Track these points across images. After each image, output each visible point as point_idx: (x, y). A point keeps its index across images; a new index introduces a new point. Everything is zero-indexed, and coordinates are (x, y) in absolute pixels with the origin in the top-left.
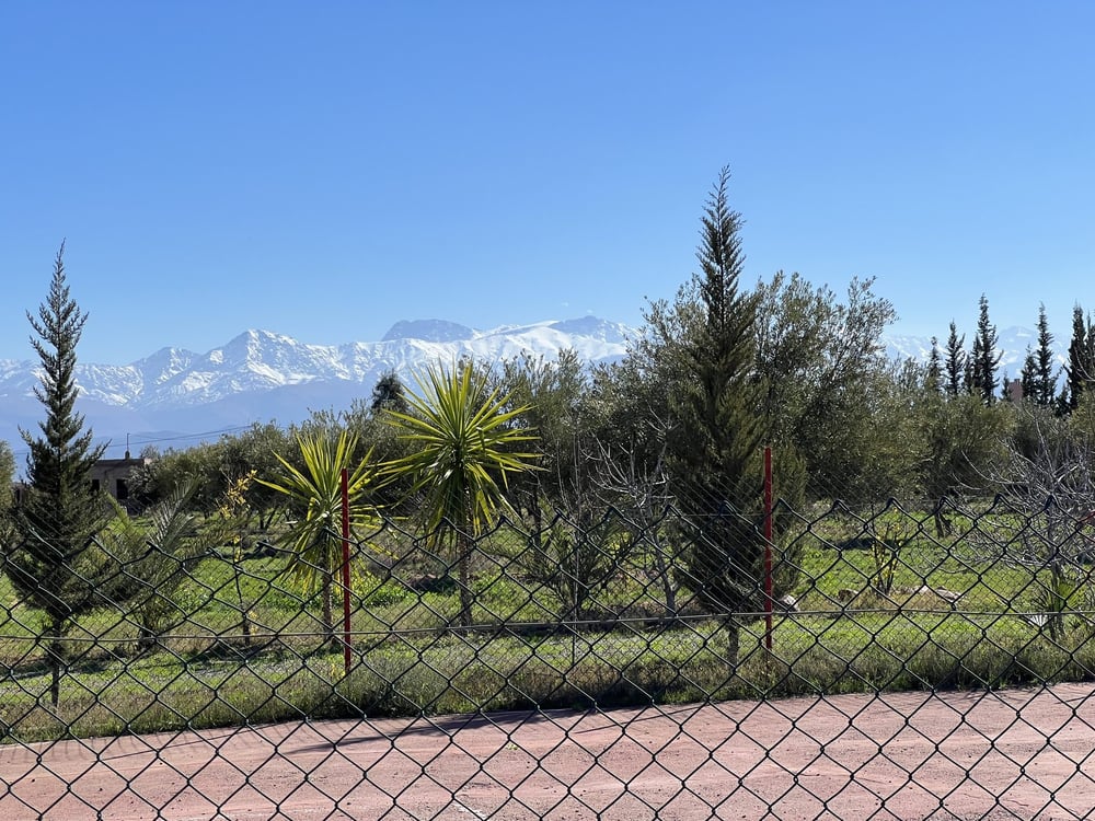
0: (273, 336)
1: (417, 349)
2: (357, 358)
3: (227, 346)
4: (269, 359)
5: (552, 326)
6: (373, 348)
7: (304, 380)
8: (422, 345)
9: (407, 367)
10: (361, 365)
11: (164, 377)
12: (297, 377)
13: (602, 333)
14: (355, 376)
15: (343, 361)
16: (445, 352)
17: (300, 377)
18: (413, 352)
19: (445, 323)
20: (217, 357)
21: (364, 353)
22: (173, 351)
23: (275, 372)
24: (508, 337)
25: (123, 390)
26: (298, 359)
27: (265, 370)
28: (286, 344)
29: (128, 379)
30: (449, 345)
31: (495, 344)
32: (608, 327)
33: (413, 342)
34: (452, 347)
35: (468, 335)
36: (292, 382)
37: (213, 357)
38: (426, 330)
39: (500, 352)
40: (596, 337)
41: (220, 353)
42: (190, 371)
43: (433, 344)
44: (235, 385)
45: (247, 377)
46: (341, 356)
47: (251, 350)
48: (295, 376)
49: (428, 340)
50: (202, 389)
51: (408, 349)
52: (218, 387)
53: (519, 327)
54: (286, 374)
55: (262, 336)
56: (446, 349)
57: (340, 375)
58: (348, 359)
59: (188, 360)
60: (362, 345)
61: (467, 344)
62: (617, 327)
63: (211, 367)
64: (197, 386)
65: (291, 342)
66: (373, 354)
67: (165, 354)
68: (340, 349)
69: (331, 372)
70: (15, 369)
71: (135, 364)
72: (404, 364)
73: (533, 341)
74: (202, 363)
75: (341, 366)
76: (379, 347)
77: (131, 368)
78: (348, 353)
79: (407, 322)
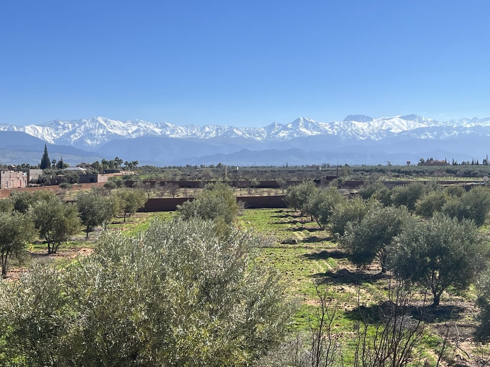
0: (307, 119)
1: (354, 124)
2: (335, 127)
3: (293, 122)
4: (306, 127)
5: (400, 117)
6: (340, 124)
7: (317, 134)
8: (356, 123)
9: (351, 130)
10: (336, 129)
11: (273, 132)
12: (315, 133)
13: (417, 120)
14: (334, 133)
15: (330, 128)
16: (364, 126)
17: (316, 133)
18: (353, 125)
19: (364, 116)
20: (290, 126)
21: (337, 126)
22: (276, 124)
23: (308, 131)
24: (385, 121)
25: (260, 136)
26: (316, 127)
27: (304, 130)
28: (312, 122)
29: (262, 132)
30: (365, 123)
31: (381, 123)
32: (419, 118)
33: (353, 122)
34: (366, 124)
35: (371, 120)
36: (313, 135)
37: (288, 126)
38: (358, 118)
39: (382, 126)
40: (415, 121)
41: (291, 124)
42: (281, 130)
43: (359, 123)
44: (295, 135)
45: (299, 133)
46: (330, 126)
47: (301, 124)
48: (314, 132)
49: (358, 122)
50: (285, 136)
51: (352, 124)
52: (290, 136)
53: (389, 118)
54: (312, 132)
55: (304, 119)
56: (364, 125)
57: (329, 133)
58: (332, 128)
59: (281, 127)
60: (337, 123)
61: (371, 123)
62: (422, 118)
63: (288, 129)
64: (283, 135)
65: (314, 122)
66: (340, 126)
67: (273, 125)
68: (330, 124)
69: (326, 131)
70: (228, 129)
71: (264, 128)
72: (350, 129)
73: (393, 122)
74: (285, 128)
75: (330, 130)
76: (342, 124)
77: (263, 129)
78: (332, 125)
79: (351, 116)
